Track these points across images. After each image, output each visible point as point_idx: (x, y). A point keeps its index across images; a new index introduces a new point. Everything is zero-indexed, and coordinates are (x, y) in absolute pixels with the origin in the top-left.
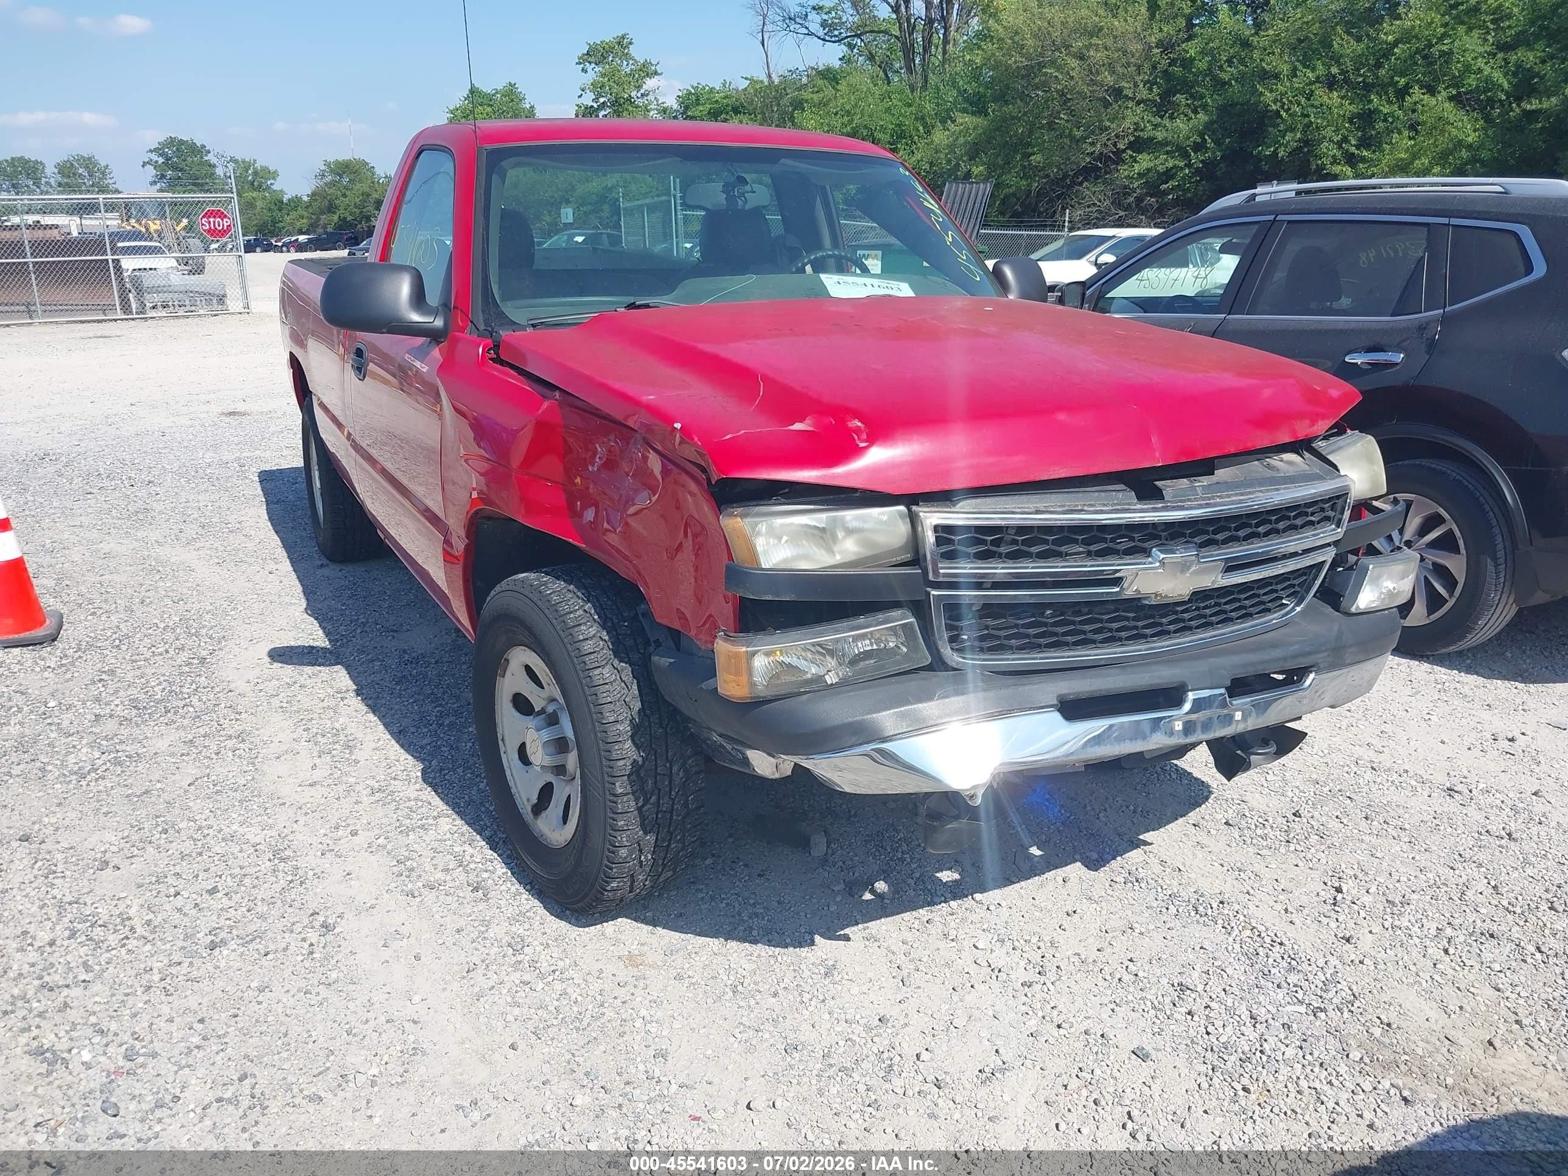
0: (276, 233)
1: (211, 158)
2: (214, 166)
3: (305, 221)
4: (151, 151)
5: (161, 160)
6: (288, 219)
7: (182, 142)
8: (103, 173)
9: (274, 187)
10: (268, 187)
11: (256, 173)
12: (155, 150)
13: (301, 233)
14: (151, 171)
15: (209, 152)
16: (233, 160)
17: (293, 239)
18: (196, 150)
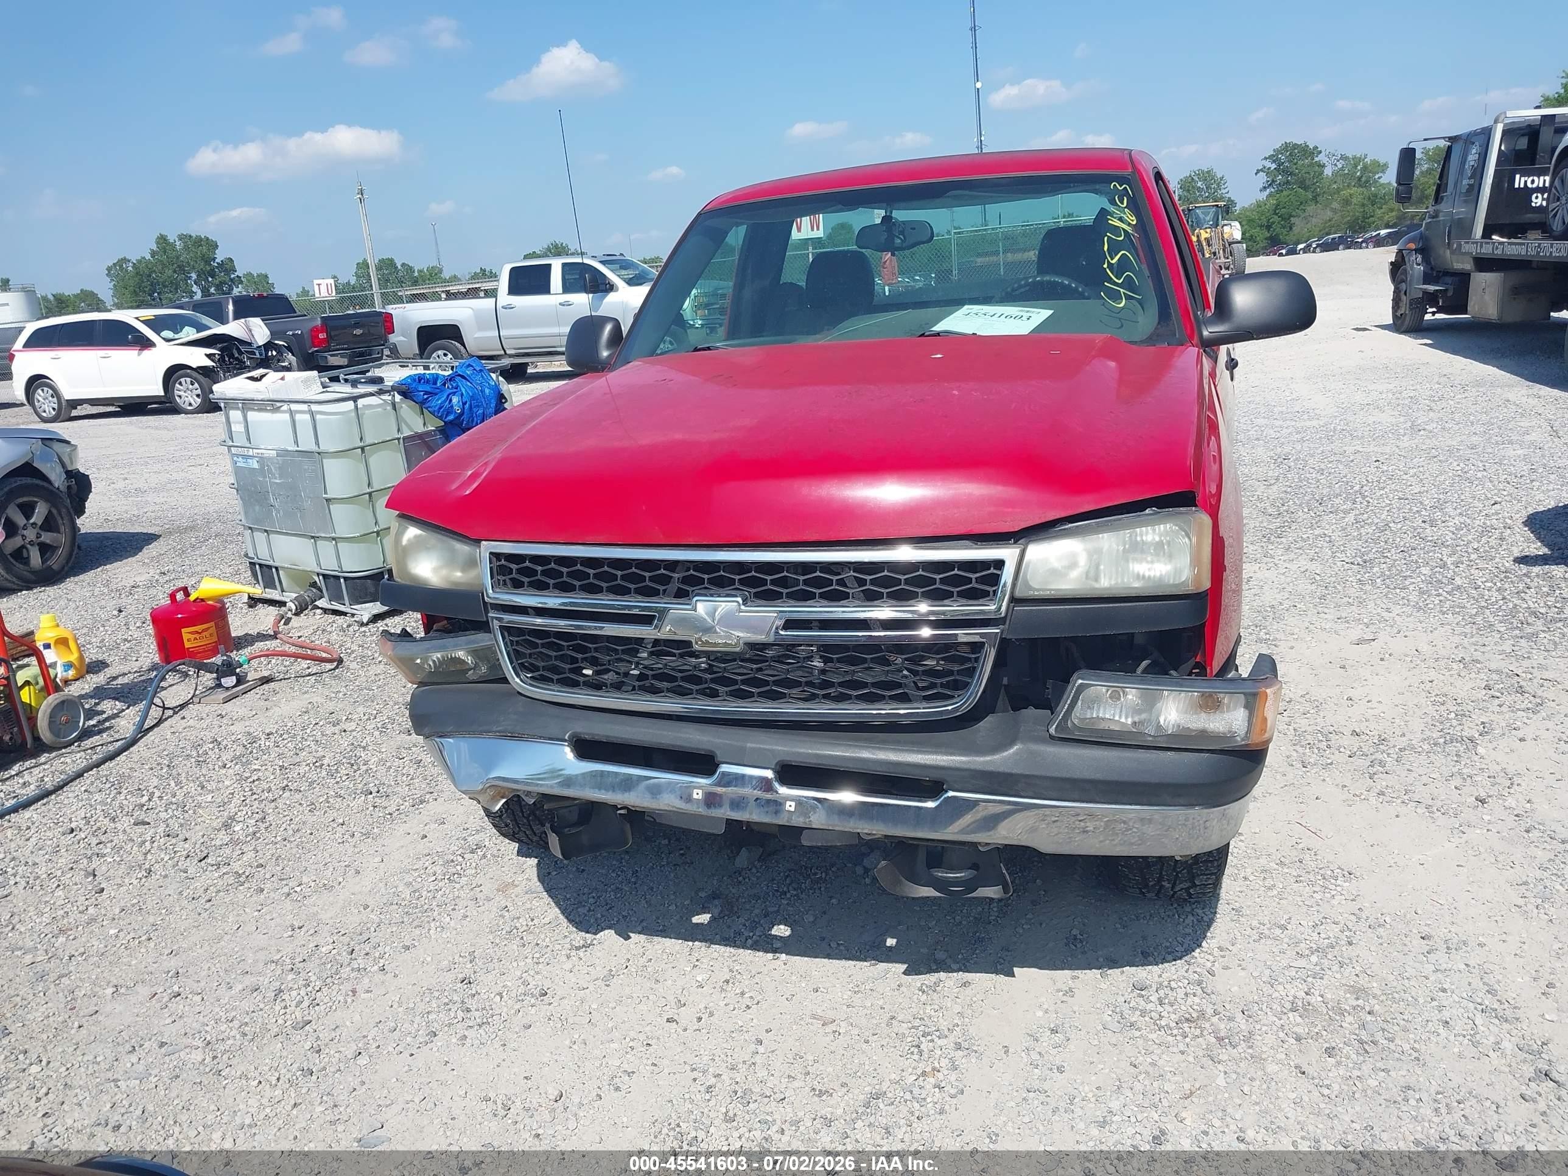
0: (1364, 229)
1: (1321, 158)
2: (1324, 166)
3: (1394, 214)
4: (1266, 158)
5: (1274, 166)
6: (1379, 212)
7: (1296, 146)
8: (1218, 185)
9: (1382, 181)
10: (1376, 181)
11: (1365, 168)
12: (1270, 157)
13: (1387, 226)
14: (1263, 178)
15: (1320, 152)
16: (1343, 158)
17: (1374, 234)
18: (1306, 152)
